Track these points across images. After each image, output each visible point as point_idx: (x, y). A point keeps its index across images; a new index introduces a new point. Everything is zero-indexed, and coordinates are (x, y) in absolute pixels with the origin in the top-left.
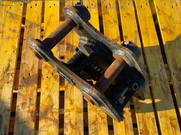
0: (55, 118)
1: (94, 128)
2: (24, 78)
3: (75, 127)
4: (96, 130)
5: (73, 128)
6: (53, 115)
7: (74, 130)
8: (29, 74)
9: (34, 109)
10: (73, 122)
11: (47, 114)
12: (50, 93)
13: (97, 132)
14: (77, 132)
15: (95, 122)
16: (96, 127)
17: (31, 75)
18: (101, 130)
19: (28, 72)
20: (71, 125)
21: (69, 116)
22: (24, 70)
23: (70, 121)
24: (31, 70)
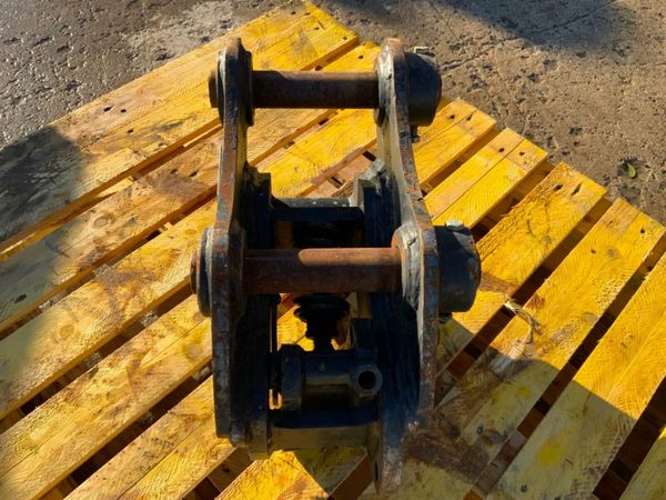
0: (123, 310)
1: (172, 432)
2: (175, 171)
3: (135, 377)
4: (171, 441)
5: (130, 376)
6: (130, 298)
7: (127, 382)
8: (195, 174)
9: (113, 248)
10: (147, 360)
11: (122, 286)
12: (184, 250)
13: (166, 450)
14: (126, 394)
15: (194, 420)
16: (182, 435)
17: (193, 178)
18: (182, 455)
19: (197, 167)
20: (136, 364)
21: (156, 338)
22: (194, 158)
23: (145, 354)
24: (209, 169)
